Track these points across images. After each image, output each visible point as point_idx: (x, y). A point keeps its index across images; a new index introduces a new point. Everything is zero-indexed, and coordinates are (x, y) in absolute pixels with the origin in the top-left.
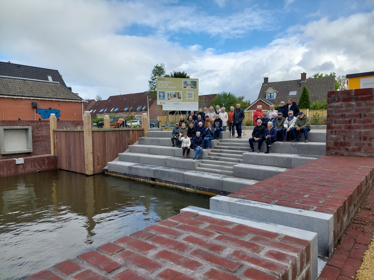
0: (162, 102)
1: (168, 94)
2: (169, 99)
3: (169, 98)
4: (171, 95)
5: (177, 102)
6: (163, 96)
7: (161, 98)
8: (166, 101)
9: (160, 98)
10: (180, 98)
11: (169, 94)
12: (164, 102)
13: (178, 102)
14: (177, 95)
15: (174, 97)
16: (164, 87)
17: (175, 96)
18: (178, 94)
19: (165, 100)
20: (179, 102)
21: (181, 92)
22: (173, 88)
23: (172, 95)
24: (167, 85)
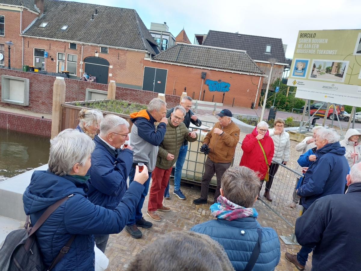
0: (297, 80)
1: (314, 66)
2: (315, 76)
3: (315, 73)
4: (320, 68)
5: (330, 85)
6: (303, 69)
7: (298, 74)
8: (307, 79)
9: (296, 74)
10: (341, 76)
11: (317, 66)
12: (301, 81)
13: (333, 85)
14: (334, 69)
15: (327, 72)
16: (310, 52)
17: (329, 70)
18: (339, 66)
19: (305, 77)
20: (336, 85)
21: (347, 63)
22: (330, 52)
23: (322, 68)
24: (318, 46)
